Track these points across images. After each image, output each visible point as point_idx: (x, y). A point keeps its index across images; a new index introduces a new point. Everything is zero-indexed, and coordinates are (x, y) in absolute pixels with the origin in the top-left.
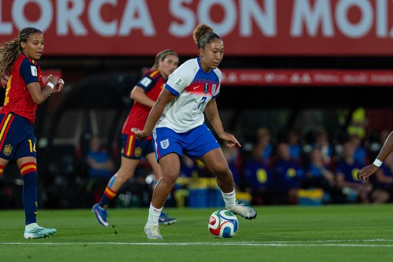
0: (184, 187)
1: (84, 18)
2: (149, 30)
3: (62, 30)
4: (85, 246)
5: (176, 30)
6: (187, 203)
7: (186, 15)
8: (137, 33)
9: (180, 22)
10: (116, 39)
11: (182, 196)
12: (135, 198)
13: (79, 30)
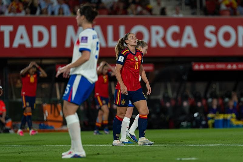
0: (212, 118)
1: (164, 39)
2: (195, 44)
3: (154, 44)
4: (165, 146)
5: (208, 44)
6: (214, 126)
7: (212, 37)
8: (189, 46)
9: (210, 40)
10: (180, 49)
11: (211, 123)
12: (189, 124)
13: (162, 44)
